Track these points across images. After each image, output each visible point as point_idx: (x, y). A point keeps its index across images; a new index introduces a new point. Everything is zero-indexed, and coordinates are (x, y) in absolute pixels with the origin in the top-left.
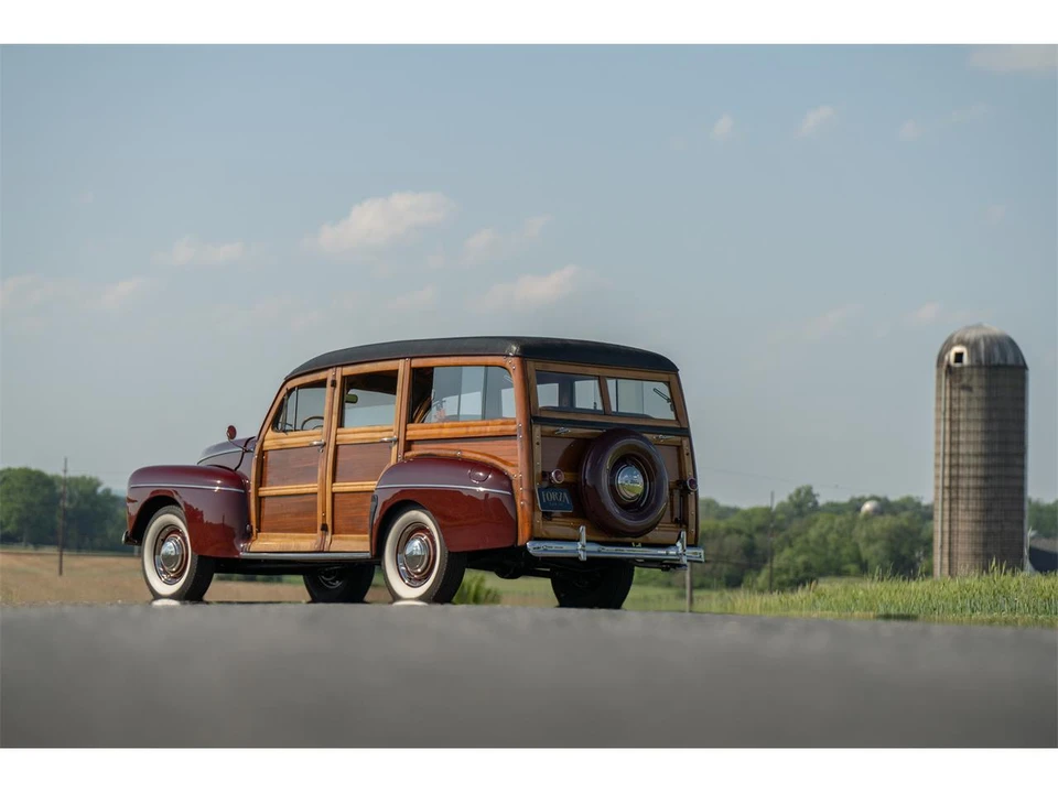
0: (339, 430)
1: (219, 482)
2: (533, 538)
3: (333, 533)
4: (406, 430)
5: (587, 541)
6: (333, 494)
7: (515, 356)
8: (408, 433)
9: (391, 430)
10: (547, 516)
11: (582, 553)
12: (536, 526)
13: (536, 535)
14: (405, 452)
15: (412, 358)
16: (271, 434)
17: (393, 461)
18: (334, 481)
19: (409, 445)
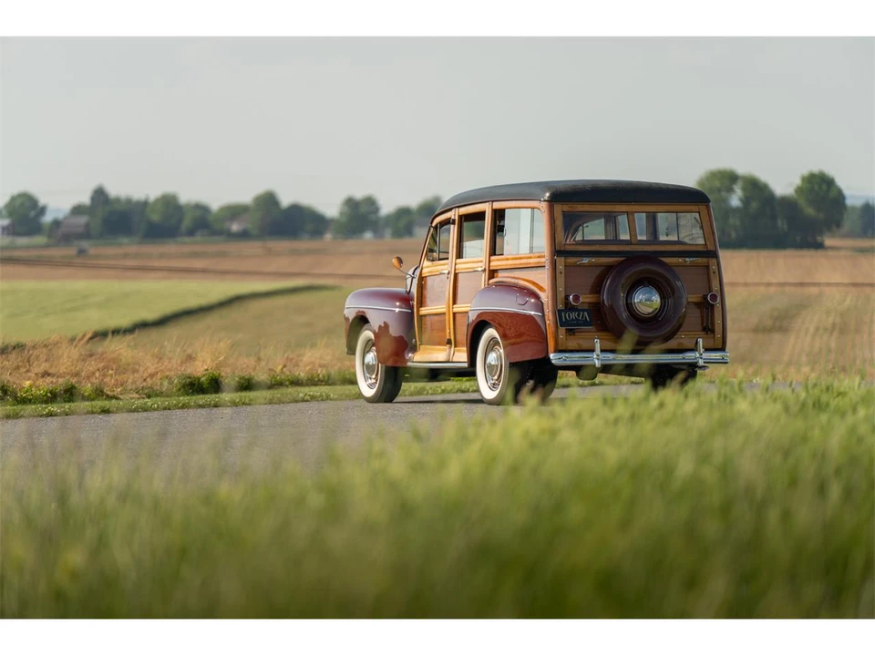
0: (459, 261)
1: (398, 304)
2: (558, 351)
3: (455, 346)
4: (490, 262)
5: (602, 351)
6: (454, 314)
7: (545, 201)
8: (491, 264)
9: (481, 261)
10: (570, 332)
11: (596, 361)
12: (560, 341)
13: (560, 348)
14: (489, 279)
15: (493, 201)
16: (426, 263)
17: (483, 287)
18: (454, 303)
19: (492, 273)
